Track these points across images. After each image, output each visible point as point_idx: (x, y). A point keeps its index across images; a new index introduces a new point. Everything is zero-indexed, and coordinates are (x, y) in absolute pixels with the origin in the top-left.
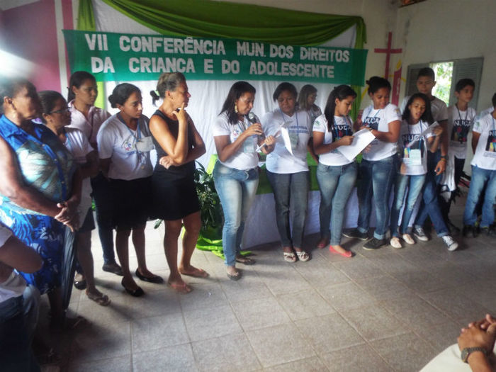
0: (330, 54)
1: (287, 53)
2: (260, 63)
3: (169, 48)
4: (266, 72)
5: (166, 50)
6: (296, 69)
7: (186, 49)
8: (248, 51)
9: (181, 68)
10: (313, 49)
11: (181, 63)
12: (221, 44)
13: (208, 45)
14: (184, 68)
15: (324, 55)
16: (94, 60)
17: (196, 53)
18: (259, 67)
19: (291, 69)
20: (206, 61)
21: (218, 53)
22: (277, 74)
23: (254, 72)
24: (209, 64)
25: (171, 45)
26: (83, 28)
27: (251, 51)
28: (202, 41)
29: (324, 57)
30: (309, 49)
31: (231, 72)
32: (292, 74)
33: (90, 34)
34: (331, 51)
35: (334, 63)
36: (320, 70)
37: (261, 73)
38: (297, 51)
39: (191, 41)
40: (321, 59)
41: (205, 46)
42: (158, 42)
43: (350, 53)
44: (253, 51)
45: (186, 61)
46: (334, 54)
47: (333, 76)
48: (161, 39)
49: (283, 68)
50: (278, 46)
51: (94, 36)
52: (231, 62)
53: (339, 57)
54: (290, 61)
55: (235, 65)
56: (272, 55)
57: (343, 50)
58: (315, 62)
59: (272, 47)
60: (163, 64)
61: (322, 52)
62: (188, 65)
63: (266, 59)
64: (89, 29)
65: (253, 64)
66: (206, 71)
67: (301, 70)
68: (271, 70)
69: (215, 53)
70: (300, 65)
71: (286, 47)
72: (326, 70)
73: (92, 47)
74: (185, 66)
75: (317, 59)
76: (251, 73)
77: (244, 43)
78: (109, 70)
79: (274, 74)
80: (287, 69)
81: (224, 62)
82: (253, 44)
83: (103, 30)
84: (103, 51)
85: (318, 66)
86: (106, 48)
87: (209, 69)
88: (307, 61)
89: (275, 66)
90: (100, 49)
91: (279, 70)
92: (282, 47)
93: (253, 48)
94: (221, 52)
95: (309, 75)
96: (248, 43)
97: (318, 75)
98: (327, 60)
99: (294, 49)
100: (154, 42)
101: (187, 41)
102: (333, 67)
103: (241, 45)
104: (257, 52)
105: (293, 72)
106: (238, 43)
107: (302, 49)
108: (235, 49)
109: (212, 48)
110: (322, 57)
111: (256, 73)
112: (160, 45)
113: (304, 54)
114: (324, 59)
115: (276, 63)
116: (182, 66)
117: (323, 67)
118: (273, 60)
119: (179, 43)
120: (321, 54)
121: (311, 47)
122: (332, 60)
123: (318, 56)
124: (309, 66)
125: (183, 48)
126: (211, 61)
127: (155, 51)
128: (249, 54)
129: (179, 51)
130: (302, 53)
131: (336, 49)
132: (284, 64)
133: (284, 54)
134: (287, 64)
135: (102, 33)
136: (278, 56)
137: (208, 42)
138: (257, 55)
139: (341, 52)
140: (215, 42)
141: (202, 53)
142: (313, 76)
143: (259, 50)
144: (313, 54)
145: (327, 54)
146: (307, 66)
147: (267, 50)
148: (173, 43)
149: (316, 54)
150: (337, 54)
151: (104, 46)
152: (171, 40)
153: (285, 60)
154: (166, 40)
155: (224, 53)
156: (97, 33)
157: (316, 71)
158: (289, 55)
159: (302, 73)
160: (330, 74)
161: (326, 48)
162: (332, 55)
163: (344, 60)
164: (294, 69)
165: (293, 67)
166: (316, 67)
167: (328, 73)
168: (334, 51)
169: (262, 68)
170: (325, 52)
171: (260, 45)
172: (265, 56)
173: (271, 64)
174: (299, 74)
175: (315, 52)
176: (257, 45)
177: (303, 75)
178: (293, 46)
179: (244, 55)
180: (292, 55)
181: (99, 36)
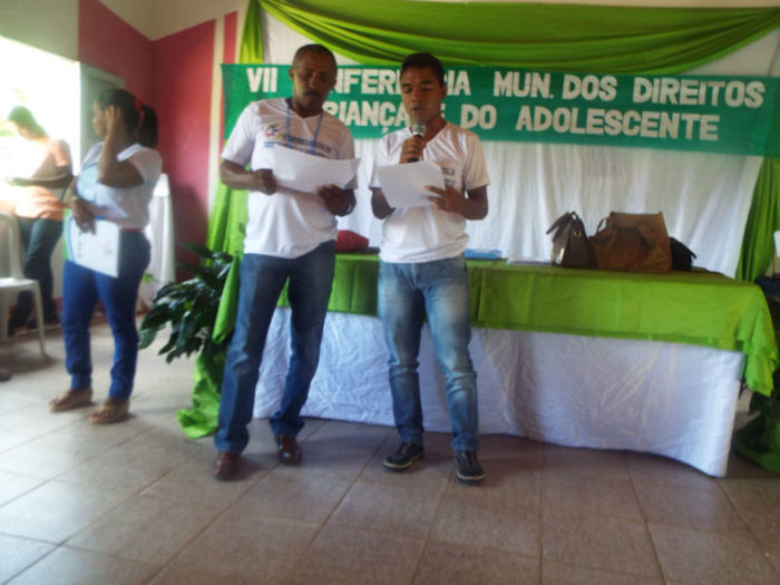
0: (709, 90)
1: (601, 89)
2: (539, 110)
3: (371, 86)
4: (551, 127)
5: (365, 89)
6: (621, 122)
8: (516, 87)
9: (387, 118)
10: (666, 81)
11: (388, 110)
12: (463, 76)
14: (392, 119)
15: (694, 92)
18: (537, 117)
19: (609, 120)
21: (457, 93)
22: (575, 130)
23: (524, 127)
25: (374, 82)
26: (246, 61)
27: (521, 87)
29: (697, 97)
30: (656, 81)
31: (478, 125)
32: (610, 132)
34: (710, 84)
35: (722, 108)
36: (683, 124)
37: (539, 128)
38: (625, 85)
40: (684, 101)
42: (353, 77)
43: (766, 87)
44: (527, 88)
45: (397, 107)
46: (722, 91)
47: (714, 138)
48: (357, 72)
49: (590, 120)
50: (582, 77)
51: (260, 70)
52: (479, 107)
53: (734, 96)
54: (607, 106)
55: (488, 114)
56: (567, 95)
57: (746, 80)
58: (669, 108)
59: (569, 79)
60: (357, 112)
61: (690, 87)
62: (399, 115)
63: (554, 103)
64: (254, 61)
65: (525, 112)
67: (633, 123)
68: (562, 122)
70: (632, 114)
71: (600, 78)
72: (697, 125)
73: (254, 88)
74: (395, 115)
75: (673, 100)
76: (519, 127)
77: (510, 74)
79: (568, 132)
80: (600, 122)
81: (466, 108)
82: (528, 75)
83: (274, 61)
84: (269, 93)
85: (676, 116)
86: (274, 89)
88: (649, 106)
89: (572, 115)
90: (266, 89)
91: (582, 122)
92: (591, 79)
93: (527, 81)
94: (462, 91)
95: (653, 134)
96: (517, 74)
97: (674, 135)
98: (702, 101)
99: (619, 83)
100: (347, 77)
102: (716, 118)
103: (504, 76)
104: (534, 89)
105: (613, 128)
106: (498, 74)
107: (639, 81)
108: (491, 85)
110: (690, 97)
111: (529, 128)
112: (355, 81)
113: (643, 90)
114: (693, 102)
115: (575, 111)
116: (388, 114)
117: (690, 118)
118: (569, 104)
119: (387, 78)
120: (685, 91)
121: (660, 77)
122: (714, 102)
123: (677, 96)
124: (655, 115)
125: (394, 86)
127: (347, 91)
128: (519, 94)
129: (386, 91)
130: (637, 90)
131: (728, 79)
132: (592, 112)
133: (595, 92)
134: (600, 112)
135: (271, 66)
136: (580, 96)
138: (534, 95)
139: (740, 86)
140: (452, 73)
142: (663, 135)
143: (539, 85)
145: (703, 90)
146: (647, 115)
147: (556, 86)
148: (377, 78)
149: (675, 90)
150: (729, 91)
151: (271, 86)
152: (374, 72)
153: (597, 103)
154: (367, 73)
155: (468, 92)
156: (263, 66)
157: (670, 125)
158: (607, 93)
159: (636, 130)
160: (709, 132)
161: (701, 78)
162: (716, 92)
163: (748, 103)
164: (616, 122)
165: (614, 118)
166: (671, 117)
167: (704, 129)
168: (723, 84)
169: (543, 119)
170: (697, 87)
171: (542, 77)
172: (552, 96)
173: (564, 111)
174: (627, 132)
175: (670, 86)
176: (536, 76)
177: (639, 134)
178: (616, 77)
179: (509, 94)
180: (613, 93)
181: (267, 70)
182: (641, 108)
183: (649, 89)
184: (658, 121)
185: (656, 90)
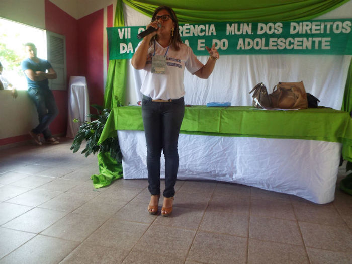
0: (326, 26)
1: (275, 29)
2: (247, 40)
4: (253, 47)
6: (285, 43)
7: (184, 33)
8: (236, 30)
10: (305, 23)
12: (212, 27)
13: (201, 29)
15: (318, 27)
16: (122, 45)
17: (191, 35)
18: (247, 43)
19: (279, 42)
20: (199, 41)
21: (210, 34)
22: (264, 48)
23: (241, 48)
24: (201, 43)
26: (117, 26)
27: (239, 30)
28: (196, 26)
29: (320, 30)
30: (301, 23)
31: (220, 48)
32: (280, 48)
33: (121, 28)
34: (326, 23)
35: (332, 34)
36: (313, 42)
37: (247, 48)
38: (286, 26)
39: (188, 27)
40: (314, 32)
41: (199, 30)
44: (241, 30)
46: (332, 26)
47: (329, 48)
49: (271, 43)
50: (266, 24)
51: (123, 29)
52: (220, 40)
53: (338, 28)
54: (278, 36)
55: (224, 43)
56: (260, 32)
57: (343, 20)
58: (307, 35)
59: (260, 25)
61: (316, 25)
63: (254, 36)
64: (120, 25)
65: (241, 41)
66: (199, 49)
67: (290, 44)
68: (258, 45)
69: (207, 34)
70: (290, 39)
71: (274, 24)
72: (320, 42)
73: (121, 37)
75: (309, 32)
76: (238, 48)
77: (233, 25)
78: (130, 51)
79: (261, 49)
80: (275, 44)
81: (214, 41)
82: (242, 25)
83: (129, 25)
84: (128, 39)
85: (310, 39)
87: (201, 47)
88: (298, 35)
89: (262, 42)
90: (126, 38)
91: (267, 44)
92: (270, 24)
93: (241, 27)
94: (212, 33)
95: (300, 48)
96: (237, 24)
97: (310, 47)
98: (322, 32)
99: (283, 25)
101: (185, 27)
102: (329, 39)
103: (231, 26)
104: (245, 31)
105: (281, 46)
106: (228, 25)
107: (293, 24)
108: (225, 30)
109: (205, 30)
110: (316, 30)
111: (243, 48)
113: (295, 28)
114: (318, 32)
115: (264, 39)
117: (317, 40)
118: (261, 36)
120: (314, 27)
121: (302, 21)
122: (328, 32)
123: (311, 29)
124: (301, 39)
125: (182, 33)
126: (203, 41)
128: (238, 33)
130: (292, 28)
131: (334, 20)
132: (271, 40)
133: (272, 30)
134: (275, 39)
135: (128, 27)
136: (266, 32)
137: (202, 26)
138: (245, 33)
139: (340, 23)
140: (207, 25)
141: (196, 35)
142: (304, 48)
143: (247, 29)
144: (305, 28)
145: (323, 26)
146: (297, 39)
147: (255, 29)
149: (309, 27)
150: (335, 26)
151: (128, 36)
153: (274, 35)
155: (215, 34)
156: (125, 28)
157: (307, 43)
158: (278, 30)
159: (291, 47)
160: (326, 46)
161: (321, 21)
162: (329, 27)
163: (344, 31)
164: (283, 43)
165: (281, 41)
166: (308, 40)
167: (323, 44)
168: (332, 23)
169: (249, 44)
170: (320, 25)
171: (248, 25)
172: (253, 33)
173: (258, 40)
174: (288, 48)
175: (307, 25)
176: (245, 24)
177: (293, 48)
178: (282, 23)
179: (233, 33)
180: (281, 30)
181: (126, 29)
182: (293, 36)
183: (297, 28)
184: (302, 42)
185: (301, 27)
